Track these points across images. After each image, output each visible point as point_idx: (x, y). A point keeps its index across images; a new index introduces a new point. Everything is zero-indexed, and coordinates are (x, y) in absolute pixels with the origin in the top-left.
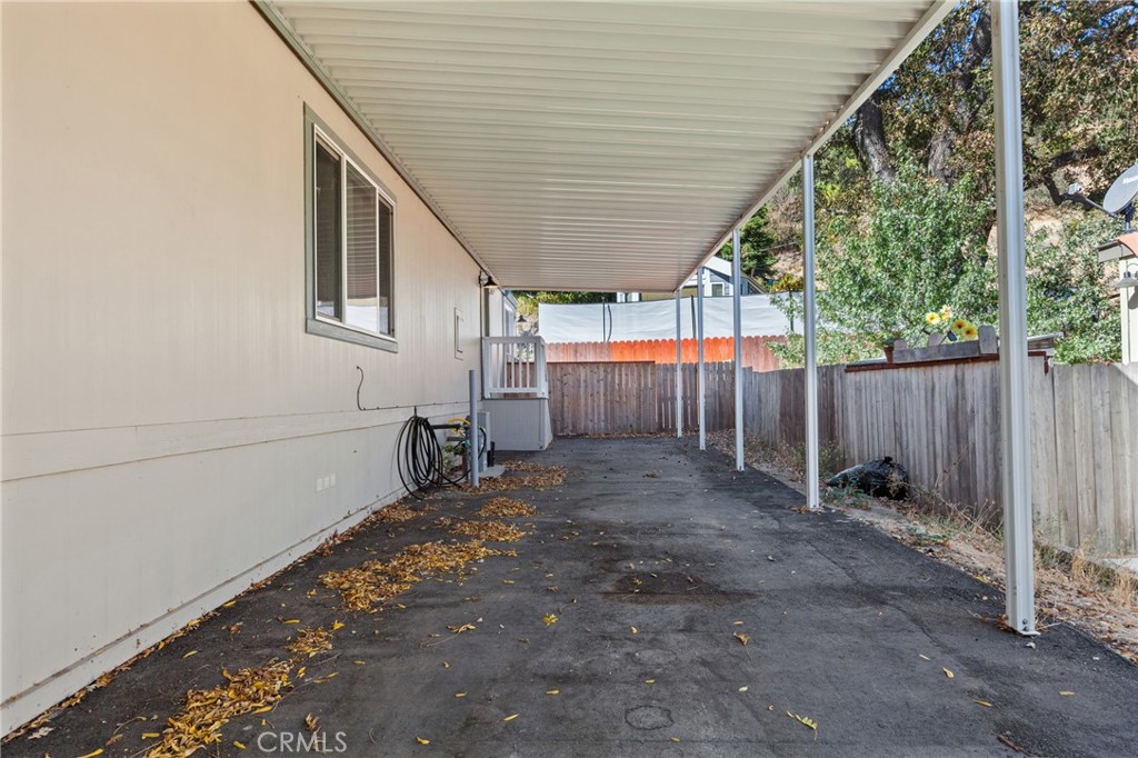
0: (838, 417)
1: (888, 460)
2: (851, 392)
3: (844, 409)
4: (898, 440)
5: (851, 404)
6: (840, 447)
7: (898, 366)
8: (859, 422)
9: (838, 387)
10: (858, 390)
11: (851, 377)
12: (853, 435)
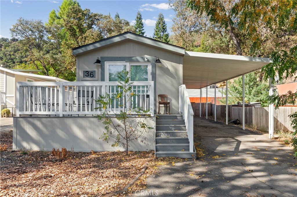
0: (231, 113)
1: (238, 119)
2: (233, 109)
3: (232, 112)
4: (239, 117)
5: (233, 112)
6: (231, 118)
7: (239, 106)
8: (234, 114)
9: (231, 109)
10: (234, 109)
11: (233, 107)
12: (233, 116)
